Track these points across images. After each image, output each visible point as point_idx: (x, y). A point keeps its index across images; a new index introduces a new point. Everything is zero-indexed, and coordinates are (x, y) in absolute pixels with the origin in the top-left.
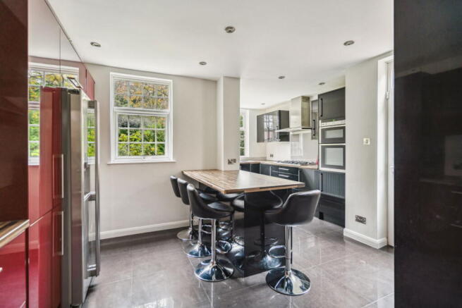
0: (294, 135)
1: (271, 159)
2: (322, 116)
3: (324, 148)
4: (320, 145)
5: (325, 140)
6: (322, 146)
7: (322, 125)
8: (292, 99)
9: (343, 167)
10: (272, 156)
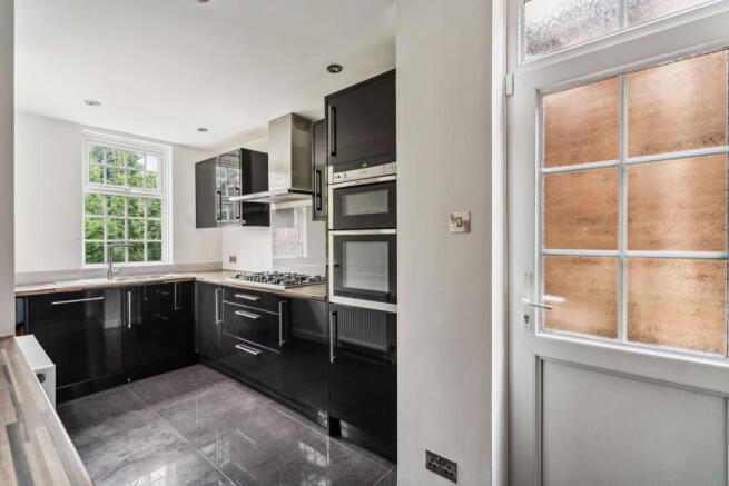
0: (279, 211)
1: (232, 266)
2: (334, 154)
3: (339, 241)
4: (331, 233)
5: (343, 221)
6: (335, 237)
7: (335, 179)
8: (271, 123)
9: (391, 298)
10: (233, 259)
